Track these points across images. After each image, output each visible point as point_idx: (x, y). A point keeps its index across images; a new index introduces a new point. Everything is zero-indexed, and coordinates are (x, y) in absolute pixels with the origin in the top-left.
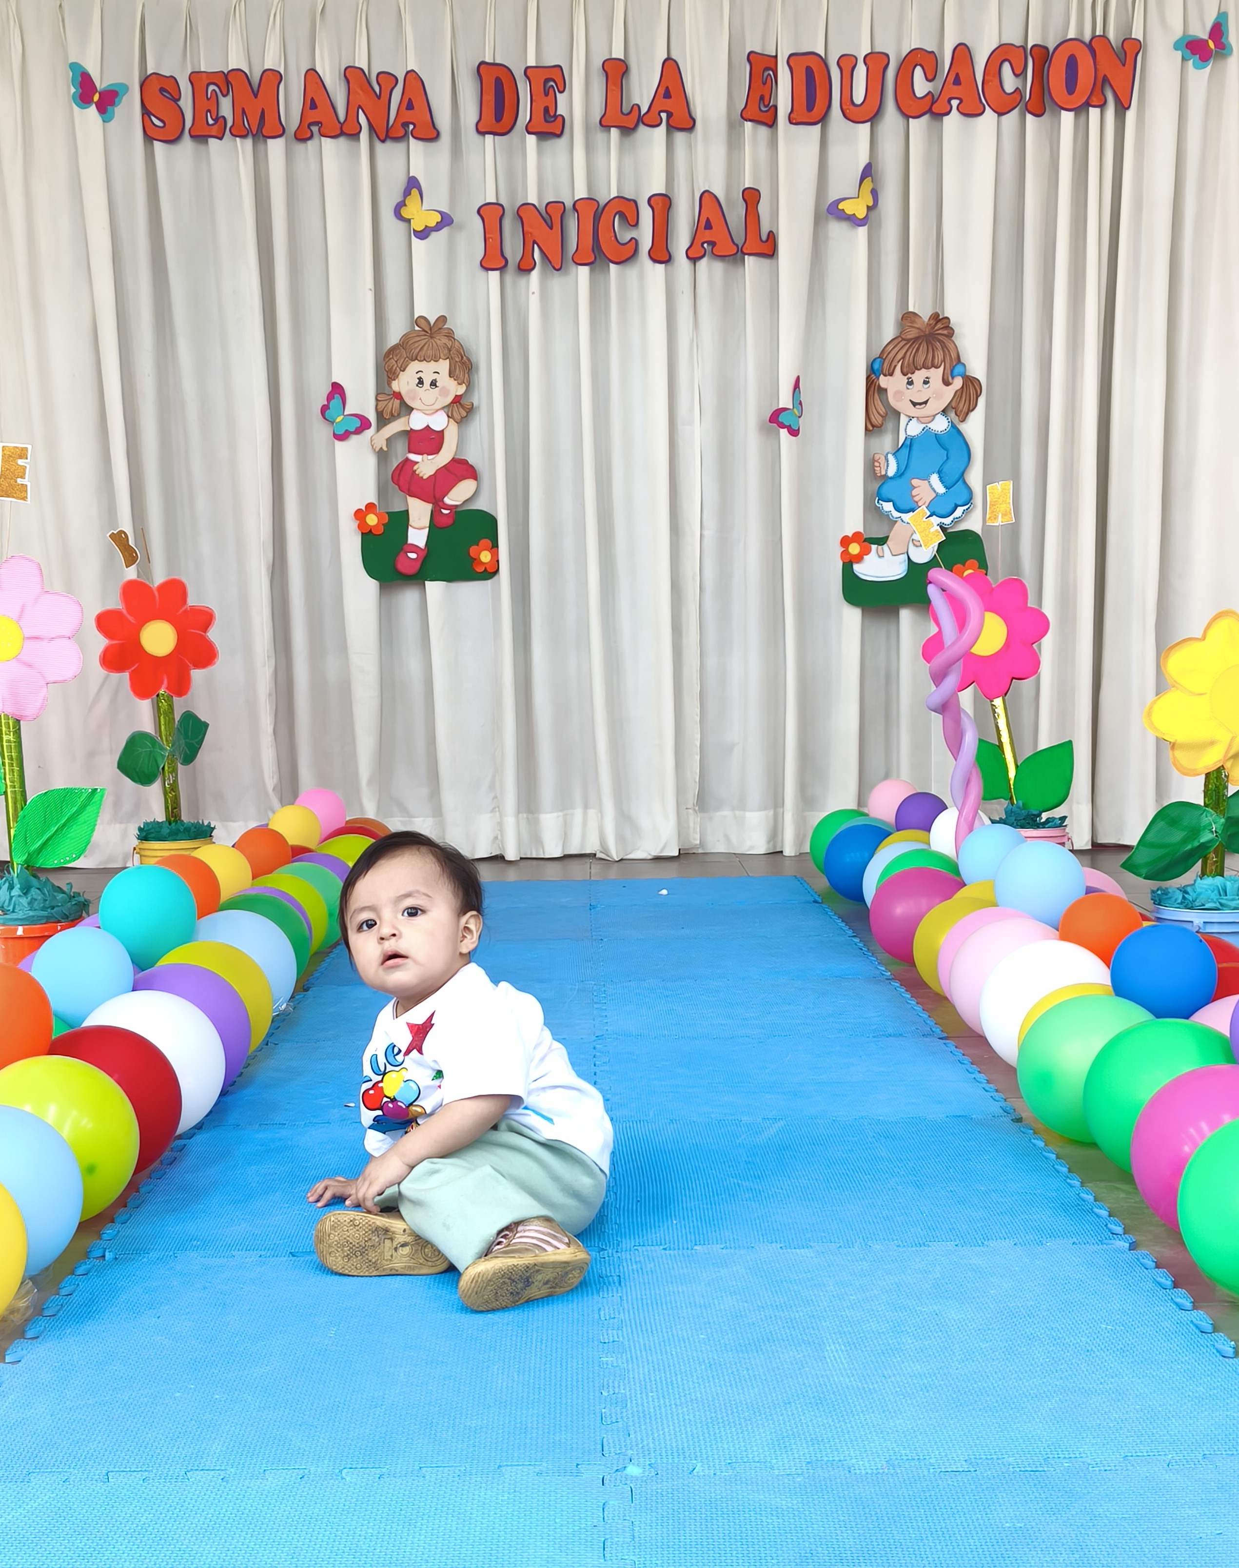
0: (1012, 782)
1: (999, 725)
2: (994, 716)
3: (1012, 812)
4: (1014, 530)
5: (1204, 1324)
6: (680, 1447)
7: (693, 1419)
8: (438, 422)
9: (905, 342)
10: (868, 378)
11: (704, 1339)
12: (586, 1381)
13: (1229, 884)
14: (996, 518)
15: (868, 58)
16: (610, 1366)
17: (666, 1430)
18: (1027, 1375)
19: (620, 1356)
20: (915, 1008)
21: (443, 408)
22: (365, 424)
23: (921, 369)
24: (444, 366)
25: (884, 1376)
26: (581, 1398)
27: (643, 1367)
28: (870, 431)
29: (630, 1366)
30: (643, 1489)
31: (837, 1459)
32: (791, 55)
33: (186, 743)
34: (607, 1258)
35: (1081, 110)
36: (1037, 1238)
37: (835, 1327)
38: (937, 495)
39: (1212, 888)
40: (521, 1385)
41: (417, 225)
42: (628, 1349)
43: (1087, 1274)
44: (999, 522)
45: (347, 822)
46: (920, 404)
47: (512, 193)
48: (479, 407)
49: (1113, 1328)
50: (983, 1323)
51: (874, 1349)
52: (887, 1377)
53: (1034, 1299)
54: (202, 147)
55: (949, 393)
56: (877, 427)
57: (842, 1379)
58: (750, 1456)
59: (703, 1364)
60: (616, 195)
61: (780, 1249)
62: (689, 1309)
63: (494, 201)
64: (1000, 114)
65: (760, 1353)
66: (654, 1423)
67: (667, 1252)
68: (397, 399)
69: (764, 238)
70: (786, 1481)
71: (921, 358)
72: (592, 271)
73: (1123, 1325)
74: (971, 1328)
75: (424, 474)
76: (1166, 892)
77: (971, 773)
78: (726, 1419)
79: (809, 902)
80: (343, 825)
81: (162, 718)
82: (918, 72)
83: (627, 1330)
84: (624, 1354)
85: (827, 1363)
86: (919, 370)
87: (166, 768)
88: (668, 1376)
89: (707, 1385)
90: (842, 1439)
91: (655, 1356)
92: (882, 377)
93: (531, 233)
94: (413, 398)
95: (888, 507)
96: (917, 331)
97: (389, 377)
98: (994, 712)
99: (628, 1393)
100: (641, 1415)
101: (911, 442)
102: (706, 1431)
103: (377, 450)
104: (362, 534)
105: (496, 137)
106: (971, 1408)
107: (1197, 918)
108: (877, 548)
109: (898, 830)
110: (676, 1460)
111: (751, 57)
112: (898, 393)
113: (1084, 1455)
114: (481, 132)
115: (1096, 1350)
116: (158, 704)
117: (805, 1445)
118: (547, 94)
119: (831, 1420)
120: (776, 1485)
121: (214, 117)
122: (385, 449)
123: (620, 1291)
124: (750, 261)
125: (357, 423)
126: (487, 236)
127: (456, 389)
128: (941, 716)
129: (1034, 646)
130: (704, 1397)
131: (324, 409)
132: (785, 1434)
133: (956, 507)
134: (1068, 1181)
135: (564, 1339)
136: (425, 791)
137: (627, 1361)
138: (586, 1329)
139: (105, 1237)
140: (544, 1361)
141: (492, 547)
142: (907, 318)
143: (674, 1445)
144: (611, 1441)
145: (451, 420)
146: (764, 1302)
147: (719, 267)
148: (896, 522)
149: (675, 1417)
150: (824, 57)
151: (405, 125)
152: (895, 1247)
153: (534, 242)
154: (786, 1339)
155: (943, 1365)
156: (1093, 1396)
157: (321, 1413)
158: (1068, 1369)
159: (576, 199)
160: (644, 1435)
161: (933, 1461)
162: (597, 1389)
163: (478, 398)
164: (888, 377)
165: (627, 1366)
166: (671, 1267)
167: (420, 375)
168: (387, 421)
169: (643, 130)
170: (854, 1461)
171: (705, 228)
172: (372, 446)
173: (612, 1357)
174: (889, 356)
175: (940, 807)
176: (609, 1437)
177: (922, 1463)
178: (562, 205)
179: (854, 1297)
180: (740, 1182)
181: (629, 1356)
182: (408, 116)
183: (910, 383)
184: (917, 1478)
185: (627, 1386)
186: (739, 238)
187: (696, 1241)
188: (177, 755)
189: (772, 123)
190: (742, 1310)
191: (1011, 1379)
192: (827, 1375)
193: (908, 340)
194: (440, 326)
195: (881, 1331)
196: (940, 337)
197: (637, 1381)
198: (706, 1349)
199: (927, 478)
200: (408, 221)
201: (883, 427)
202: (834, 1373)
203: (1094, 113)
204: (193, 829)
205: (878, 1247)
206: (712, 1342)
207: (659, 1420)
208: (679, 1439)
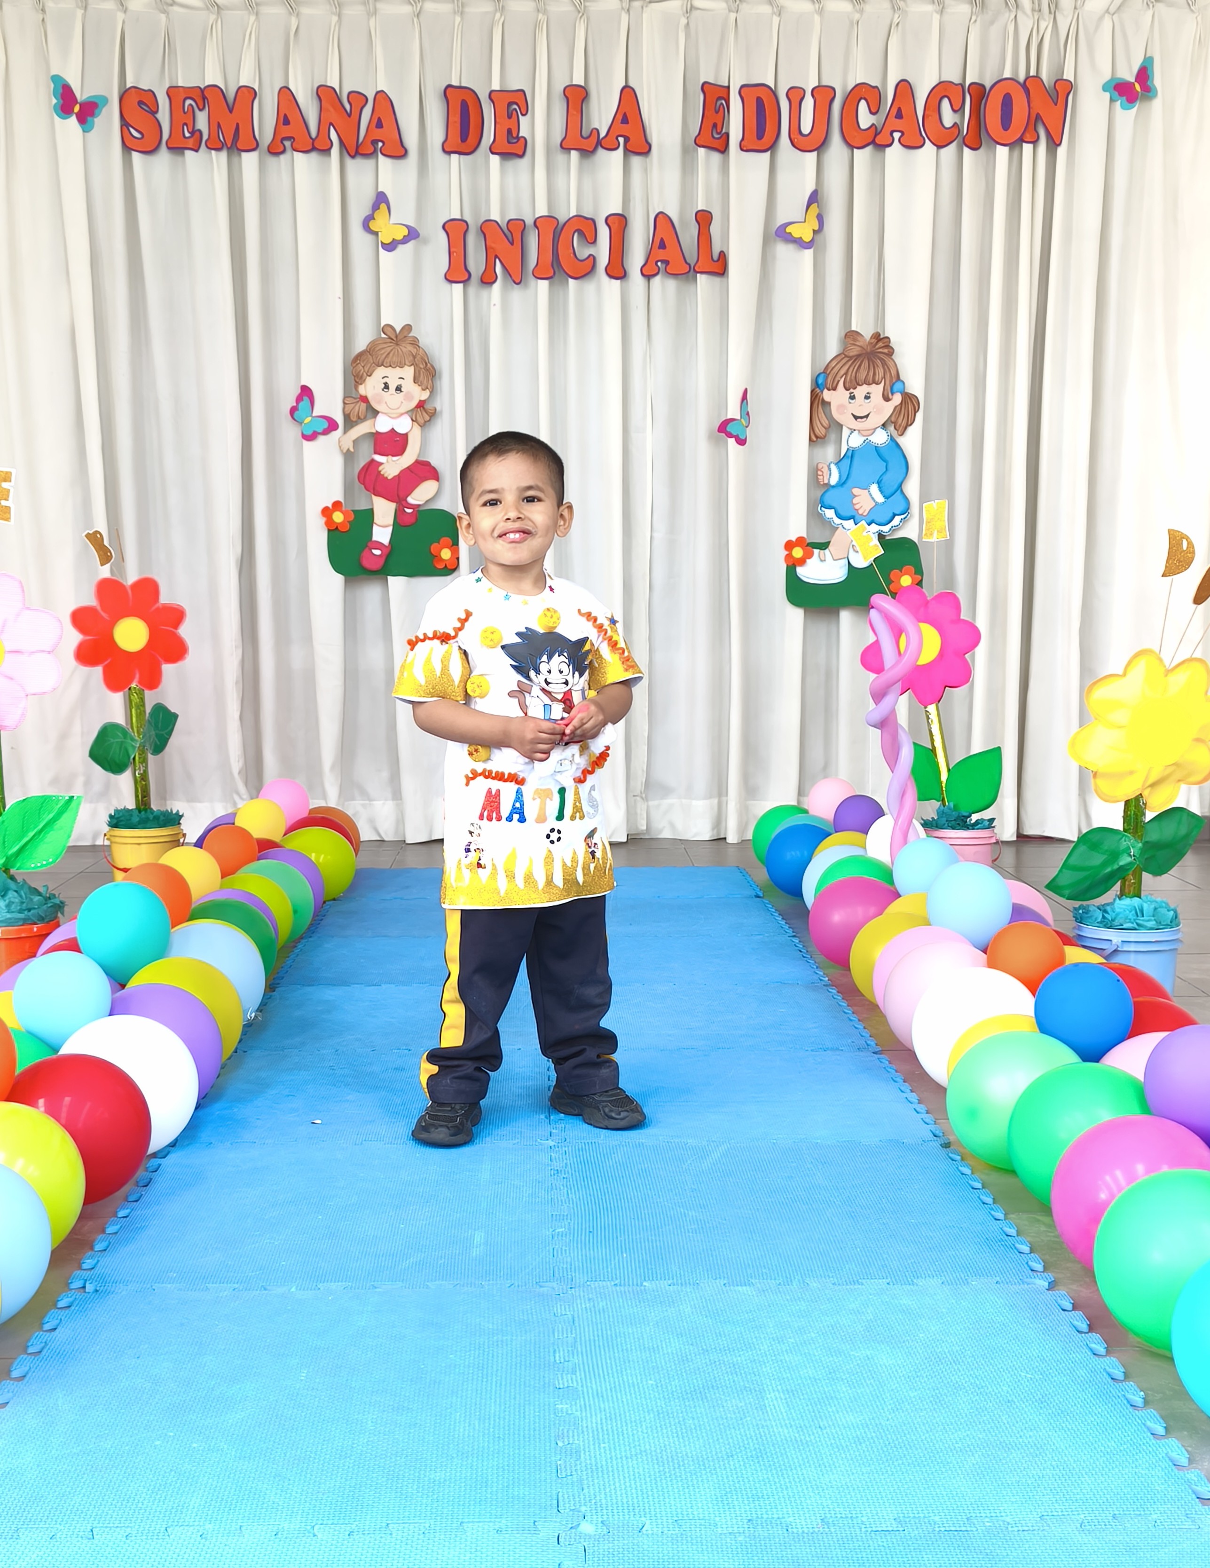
0: (944, 785)
1: (932, 730)
2: (928, 722)
3: (943, 812)
4: (948, 545)
5: (1116, 1372)
6: (630, 1503)
7: (642, 1473)
8: (403, 425)
9: (848, 359)
10: (812, 392)
11: (652, 1385)
12: (542, 1431)
13: (1145, 906)
14: (931, 534)
15: (815, 91)
16: (564, 1414)
17: (617, 1485)
18: (952, 1427)
19: (573, 1403)
20: (852, 1018)
21: (407, 412)
22: (332, 425)
23: (862, 385)
24: (408, 372)
25: (820, 1427)
26: (538, 1448)
27: (596, 1415)
28: (814, 441)
29: (584, 1414)
30: (596, 1548)
31: (776, 1516)
32: (743, 87)
33: (157, 735)
34: (561, 1295)
35: (1015, 145)
36: (963, 1276)
37: (775, 1373)
38: (876, 505)
39: (1129, 908)
40: (481, 1434)
41: (386, 237)
42: (581, 1396)
43: (1009, 1317)
44: (935, 538)
45: (311, 811)
46: (861, 418)
47: (476, 209)
48: (441, 412)
49: (1032, 1377)
50: (912, 1369)
51: (811, 1398)
52: (823, 1427)
53: (960, 1344)
54: (179, 159)
55: (888, 409)
56: (821, 438)
57: (781, 1430)
58: (695, 1513)
59: (651, 1412)
60: (575, 214)
61: (723, 1287)
62: (639, 1353)
63: (459, 217)
64: (939, 147)
65: (705, 1401)
66: (606, 1476)
67: (618, 1288)
68: (364, 402)
69: (715, 257)
70: (728, 1540)
71: (862, 375)
72: (550, 285)
73: (1041, 1374)
74: (901, 1375)
75: (389, 475)
76: (1086, 911)
77: (906, 785)
78: (673, 1472)
79: (751, 897)
80: (305, 814)
81: (133, 710)
82: (863, 105)
83: (580, 1375)
84: (578, 1401)
85: (767, 1412)
86: (860, 385)
87: (137, 758)
88: (619, 1426)
89: (656, 1435)
90: (781, 1495)
91: (606, 1404)
92: (825, 390)
93: (492, 248)
94: (379, 402)
95: (830, 514)
96: (859, 349)
97: (356, 382)
98: (928, 718)
99: (582, 1444)
100: (594, 1468)
101: (852, 454)
102: (654, 1486)
103: (345, 451)
104: (329, 530)
105: (462, 156)
106: (900, 1462)
107: (1115, 937)
108: (819, 552)
109: (836, 832)
110: (627, 1517)
111: (705, 88)
112: (841, 407)
113: (1003, 1514)
114: (447, 152)
115: (1016, 1400)
116: (130, 697)
117: (746, 1502)
118: (510, 117)
119: (770, 1474)
120: (719, 1544)
121: (190, 131)
122: (352, 450)
123: (574, 1331)
124: (701, 279)
125: (325, 425)
126: (452, 250)
127: (420, 394)
128: (880, 731)
129: (966, 656)
130: (653, 1449)
131: (293, 410)
132: (728, 1490)
133: (894, 515)
134: (993, 1212)
135: (522, 1383)
136: (385, 774)
137: (581, 1411)
138: (542, 1374)
139: (85, 1266)
140: (503, 1408)
141: (453, 545)
142: (851, 336)
143: (625, 1501)
144: (566, 1496)
145: (415, 424)
146: (708, 1346)
147: (672, 284)
148: (838, 528)
149: (626, 1471)
150: (773, 88)
151: (374, 142)
152: (831, 1285)
153: (496, 257)
154: (729, 1386)
155: (875, 1415)
156: (1013, 1451)
157: (294, 1464)
158: (990, 1420)
159: (537, 216)
160: (597, 1490)
161: (864, 1519)
162: (553, 1439)
163: (441, 403)
164: (832, 391)
165: (581, 1414)
166: (622, 1306)
167: (386, 380)
168: (354, 424)
169: (601, 152)
170: (791, 1519)
171: (660, 248)
172: (340, 447)
173: (566, 1404)
174: (833, 372)
175: (878, 812)
176: (565, 1491)
177: (855, 1522)
178: (522, 222)
179: (792, 1340)
180: (686, 1211)
181: (582, 1403)
182: (378, 134)
183: (852, 397)
184: (850, 1538)
185: (581, 1436)
186: (692, 257)
187: (645, 1277)
188: (148, 746)
189: (723, 149)
190: (688, 1354)
191: (937, 1431)
192: (767, 1426)
193: (851, 358)
194: (405, 334)
195: (817, 1377)
196: (881, 356)
197: (590, 1431)
198: (655, 1396)
199: (867, 488)
200: (376, 234)
201: (826, 438)
202: (774, 1424)
203: (1027, 148)
204: (162, 818)
205: (815, 1285)
206: (660, 1388)
207: (611, 1474)
208: (629, 1493)
